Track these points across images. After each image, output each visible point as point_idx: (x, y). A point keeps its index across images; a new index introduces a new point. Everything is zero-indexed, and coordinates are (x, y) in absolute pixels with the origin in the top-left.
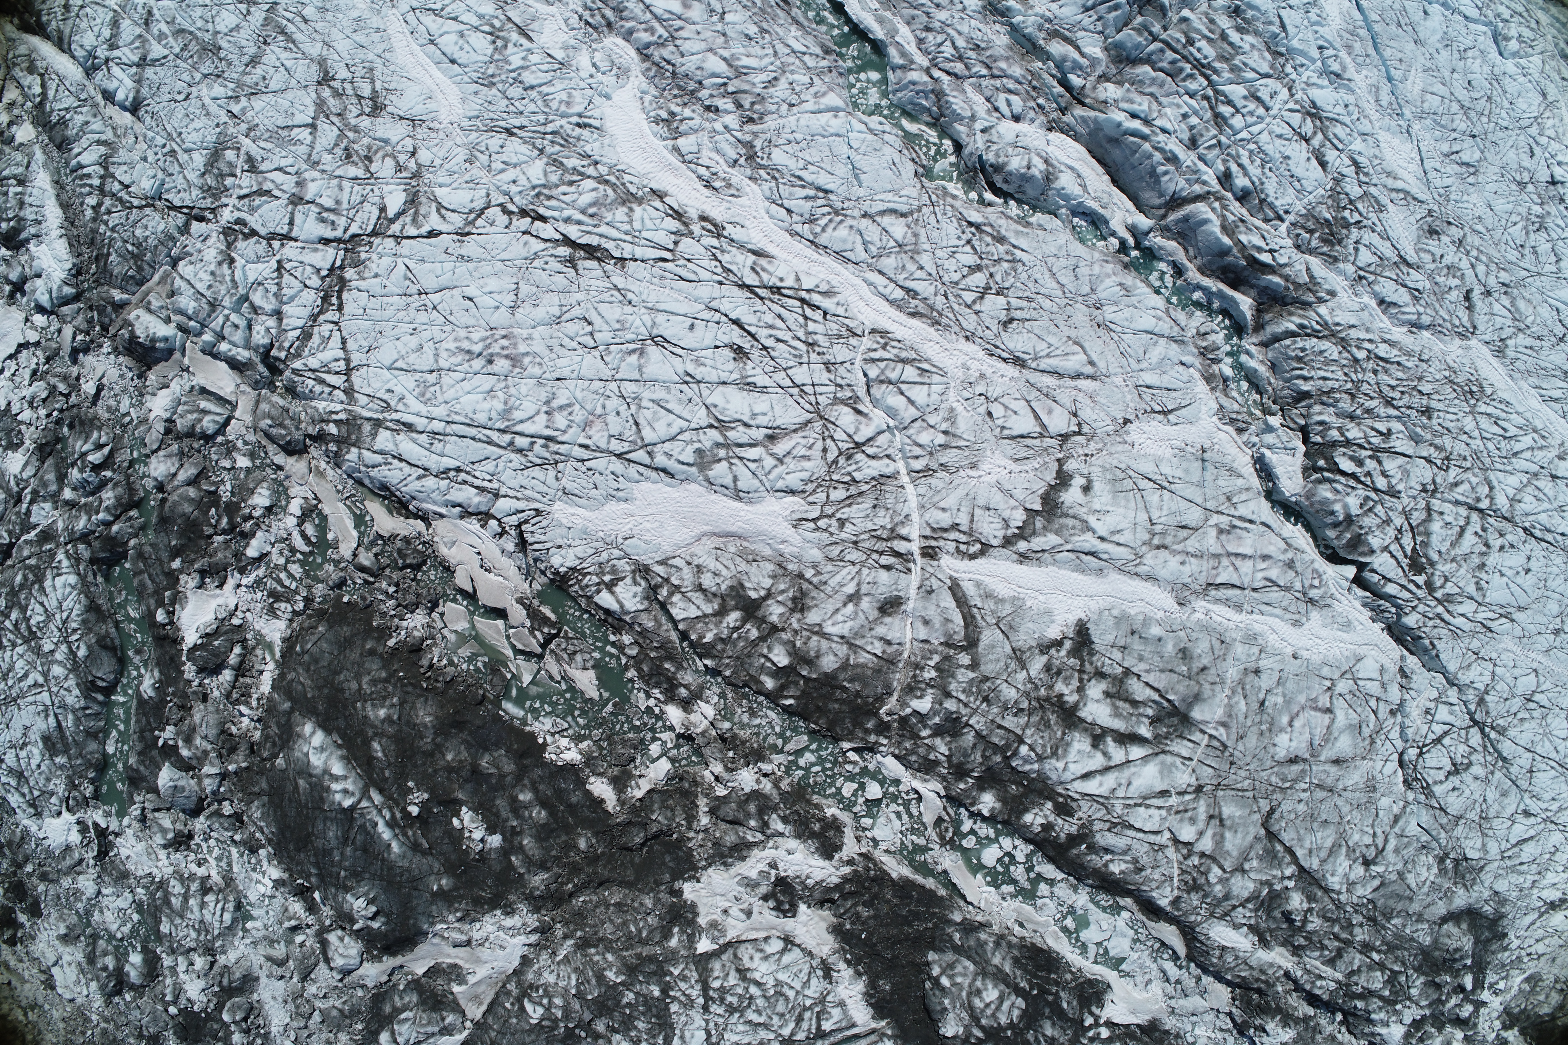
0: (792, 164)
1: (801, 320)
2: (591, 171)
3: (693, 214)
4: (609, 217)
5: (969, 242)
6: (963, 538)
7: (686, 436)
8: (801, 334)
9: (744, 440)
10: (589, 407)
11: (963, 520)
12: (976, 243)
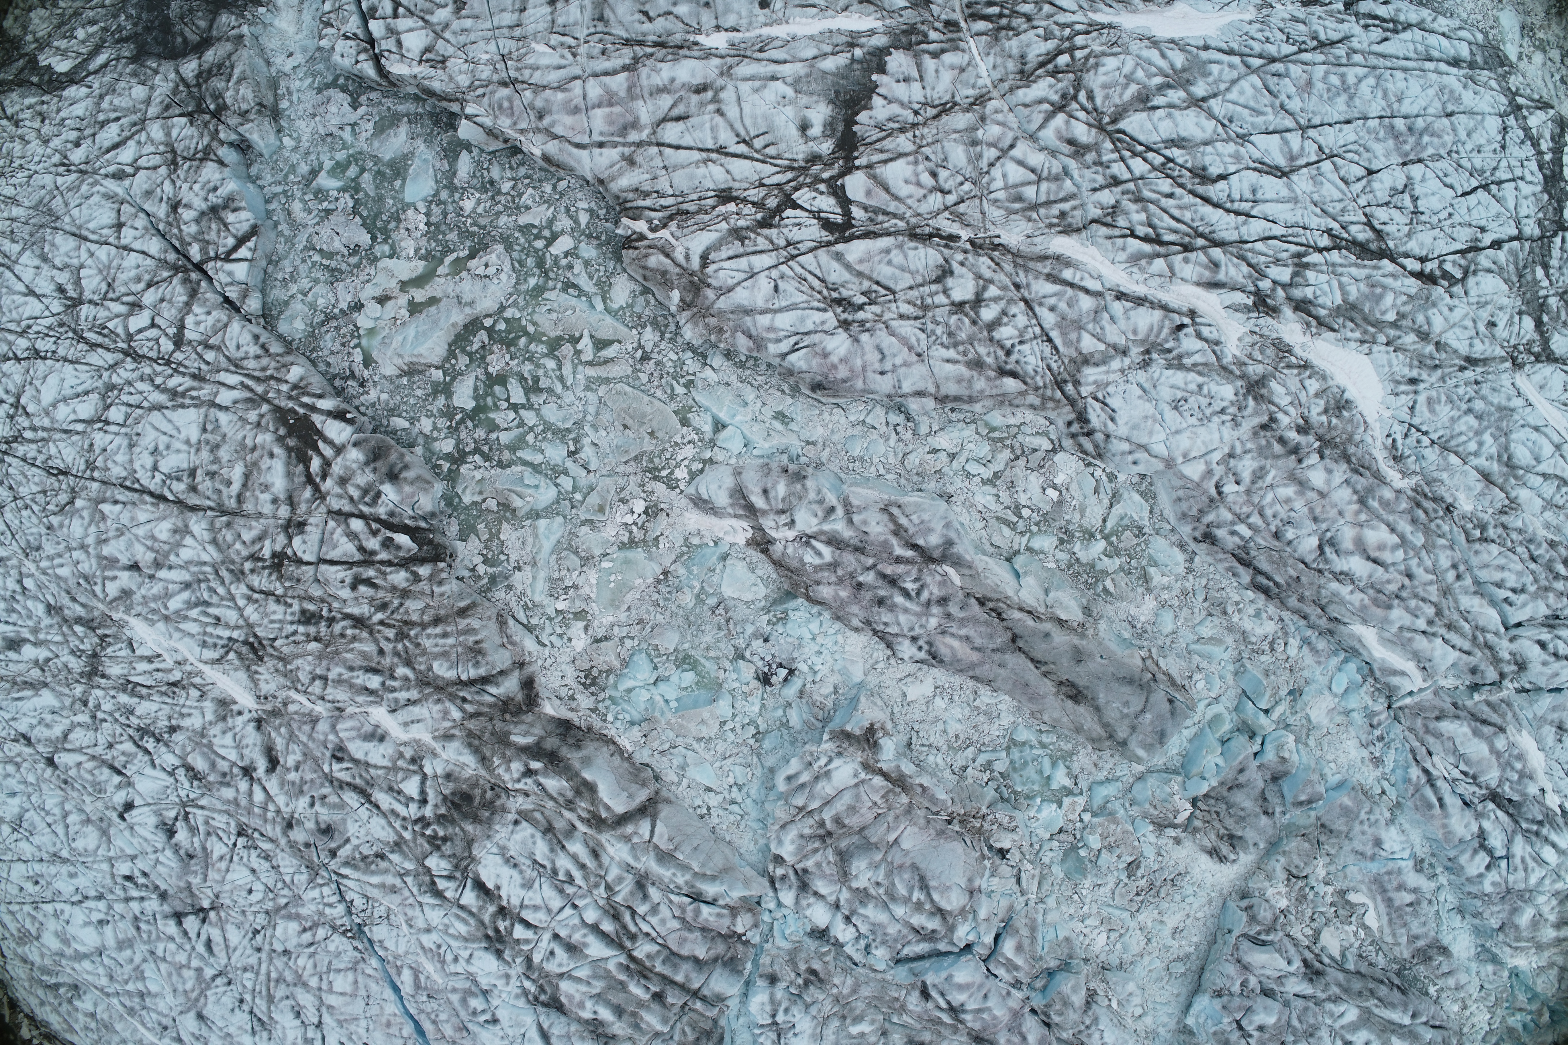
0: (1214, 387)
1: (1156, 221)
2: (1392, 332)
3: (1288, 312)
4: (1362, 286)
5: (1008, 353)
6: (924, 46)
7: (1223, 87)
8: (1152, 207)
9: (1170, 92)
10: (1314, 98)
11: (930, 63)
12: (1001, 353)
